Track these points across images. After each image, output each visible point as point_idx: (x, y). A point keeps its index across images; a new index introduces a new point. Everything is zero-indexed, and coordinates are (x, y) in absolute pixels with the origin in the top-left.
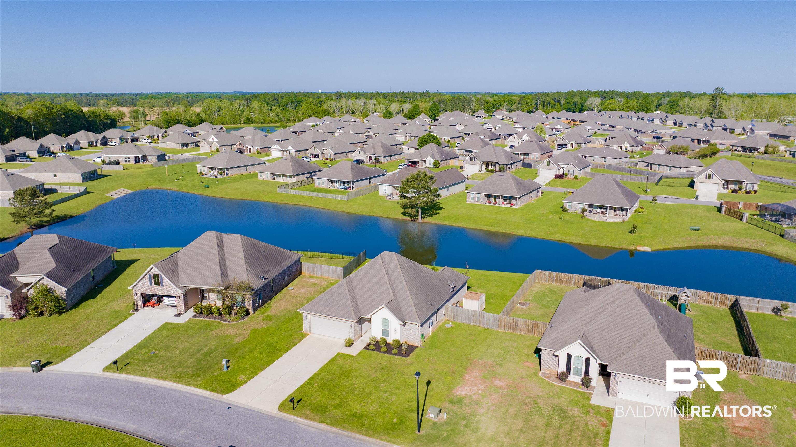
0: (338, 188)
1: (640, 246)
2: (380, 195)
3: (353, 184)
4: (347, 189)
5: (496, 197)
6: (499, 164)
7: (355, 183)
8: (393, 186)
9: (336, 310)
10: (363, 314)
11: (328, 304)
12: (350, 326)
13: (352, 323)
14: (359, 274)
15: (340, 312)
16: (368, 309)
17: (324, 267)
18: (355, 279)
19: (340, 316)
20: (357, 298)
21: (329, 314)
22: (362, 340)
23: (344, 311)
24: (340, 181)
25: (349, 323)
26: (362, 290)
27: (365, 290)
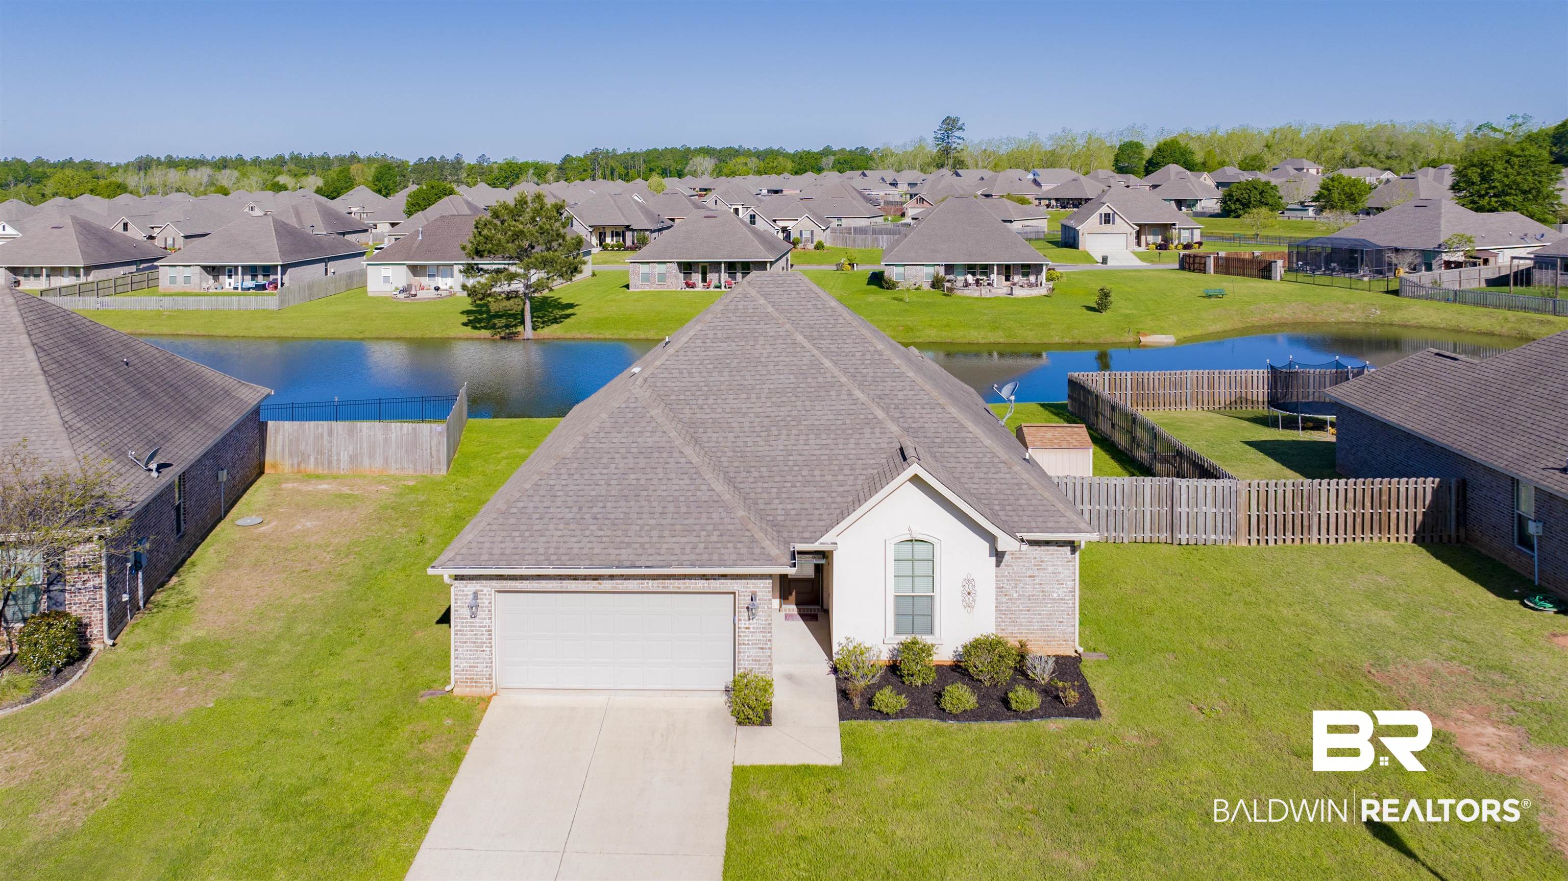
0: (236, 288)
1: (1145, 335)
2: (370, 294)
3: (283, 273)
4: (263, 287)
5: (705, 269)
6: (633, 230)
7: (289, 270)
8: (409, 267)
9: (655, 533)
10: (795, 535)
11: (595, 510)
12: (742, 608)
13: (758, 588)
14: (688, 367)
15: (684, 540)
16: (807, 506)
17: (364, 430)
18: (676, 389)
19: (693, 557)
20: (726, 464)
21: (622, 557)
22: (790, 677)
23: (704, 533)
24: (243, 267)
25: (736, 588)
26: (731, 429)
27: (747, 426)
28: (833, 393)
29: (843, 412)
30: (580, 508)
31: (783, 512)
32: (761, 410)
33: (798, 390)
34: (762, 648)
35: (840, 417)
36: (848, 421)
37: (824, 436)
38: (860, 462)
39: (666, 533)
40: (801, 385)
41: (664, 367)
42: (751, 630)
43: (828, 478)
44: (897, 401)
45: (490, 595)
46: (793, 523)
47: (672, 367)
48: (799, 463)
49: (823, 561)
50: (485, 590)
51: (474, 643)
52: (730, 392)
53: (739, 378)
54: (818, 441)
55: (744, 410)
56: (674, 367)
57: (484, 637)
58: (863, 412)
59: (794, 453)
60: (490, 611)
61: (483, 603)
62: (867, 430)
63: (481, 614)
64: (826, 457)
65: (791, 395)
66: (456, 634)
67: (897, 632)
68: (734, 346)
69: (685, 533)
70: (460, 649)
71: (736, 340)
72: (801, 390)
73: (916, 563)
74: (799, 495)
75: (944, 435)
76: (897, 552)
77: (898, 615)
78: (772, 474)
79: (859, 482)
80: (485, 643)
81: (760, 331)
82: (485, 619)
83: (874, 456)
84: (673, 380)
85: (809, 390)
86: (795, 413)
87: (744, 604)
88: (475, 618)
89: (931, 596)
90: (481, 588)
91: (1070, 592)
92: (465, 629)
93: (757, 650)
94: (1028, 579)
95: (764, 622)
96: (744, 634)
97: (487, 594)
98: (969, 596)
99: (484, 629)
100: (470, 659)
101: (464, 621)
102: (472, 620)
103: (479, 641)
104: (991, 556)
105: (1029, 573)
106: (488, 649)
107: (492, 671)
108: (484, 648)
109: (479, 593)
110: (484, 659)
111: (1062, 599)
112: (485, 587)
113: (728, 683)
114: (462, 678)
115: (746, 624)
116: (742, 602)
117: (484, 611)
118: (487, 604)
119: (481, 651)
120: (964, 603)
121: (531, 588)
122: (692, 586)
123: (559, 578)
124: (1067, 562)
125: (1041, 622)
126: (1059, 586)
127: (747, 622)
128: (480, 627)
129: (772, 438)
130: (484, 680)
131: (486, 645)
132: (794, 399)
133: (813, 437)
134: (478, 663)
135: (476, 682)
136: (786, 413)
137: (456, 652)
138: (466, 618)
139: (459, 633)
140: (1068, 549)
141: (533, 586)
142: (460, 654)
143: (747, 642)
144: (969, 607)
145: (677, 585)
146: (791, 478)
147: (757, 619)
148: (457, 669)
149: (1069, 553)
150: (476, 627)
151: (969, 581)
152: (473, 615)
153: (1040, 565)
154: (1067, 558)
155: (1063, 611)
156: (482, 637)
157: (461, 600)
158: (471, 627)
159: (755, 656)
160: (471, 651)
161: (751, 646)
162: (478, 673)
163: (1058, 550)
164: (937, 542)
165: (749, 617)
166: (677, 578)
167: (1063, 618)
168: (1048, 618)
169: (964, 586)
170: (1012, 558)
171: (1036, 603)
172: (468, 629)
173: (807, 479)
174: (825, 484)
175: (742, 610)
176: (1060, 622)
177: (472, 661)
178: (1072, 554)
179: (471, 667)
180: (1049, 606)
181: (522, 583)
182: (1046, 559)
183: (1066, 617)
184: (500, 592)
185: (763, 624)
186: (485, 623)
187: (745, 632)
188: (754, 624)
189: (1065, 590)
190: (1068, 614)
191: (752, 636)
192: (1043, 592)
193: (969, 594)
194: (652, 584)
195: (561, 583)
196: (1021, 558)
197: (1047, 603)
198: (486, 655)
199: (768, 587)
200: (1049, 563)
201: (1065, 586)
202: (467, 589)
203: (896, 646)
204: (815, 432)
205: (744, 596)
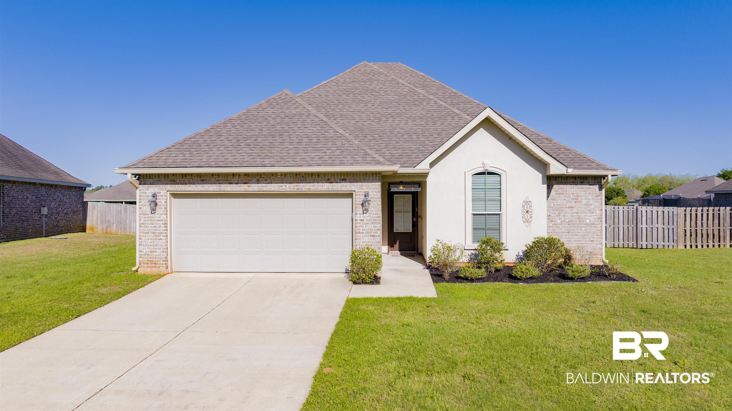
9: (292, 152)
11: (248, 141)
12: (358, 204)
13: (370, 189)
15: (313, 154)
16: (407, 151)
23: (330, 151)
25: (353, 189)
26: (353, 119)
27: (364, 116)
28: (424, 103)
29: (431, 111)
30: (238, 141)
31: (390, 155)
32: (375, 110)
33: (400, 102)
34: (373, 236)
35: (429, 113)
36: (435, 115)
37: (418, 121)
38: (445, 132)
40: (402, 100)
42: (365, 222)
45: (166, 197)
46: (396, 160)
48: (401, 132)
49: (419, 190)
50: (163, 192)
51: (154, 233)
52: (353, 103)
53: (360, 97)
54: (414, 123)
55: (362, 111)
57: (161, 229)
58: (445, 110)
59: (397, 128)
60: (166, 208)
61: (161, 202)
63: (159, 210)
64: (421, 130)
65: (395, 104)
66: (140, 226)
67: (474, 242)
68: (357, 85)
69: (314, 151)
70: (143, 238)
71: (358, 82)
72: (403, 102)
73: (487, 191)
74: (401, 147)
76: (473, 184)
77: (474, 228)
78: (382, 138)
81: (374, 79)
82: (162, 214)
83: (454, 129)
85: (408, 102)
86: (397, 111)
87: (359, 201)
88: (154, 213)
89: (499, 214)
90: (159, 191)
91: (599, 218)
92: (147, 222)
93: (370, 237)
94: (567, 209)
95: (375, 216)
96: (360, 225)
97: (164, 195)
98: (527, 214)
99: (161, 222)
100: (151, 245)
101: (146, 216)
102: (153, 215)
103: (157, 232)
104: (543, 184)
105: (569, 205)
106: (164, 238)
107: (167, 255)
108: (161, 237)
109: (158, 194)
110: (161, 245)
111: (592, 224)
112: (162, 190)
113: (348, 267)
114: (144, 261)
115: (360, 217)
116: (358, 200)
117: (161, 208)
118: (163, 203)
119: (159, 239)
120: (524, 220)
121: (197, 190)
122: (319, 187)
123: (218, 182)
124: (596, 196)
125: (578, 241)
126: (590, 214)
127: (362, 216)
128: (159, 221)
129: (381, 122)
130: (162, 262)
131: (163, 235)
132: (398, 105)
133: (411, 121)
134: (157, 249)
135: (155, 264)
136: (392, 111)
137: (140, 241)
138: (148, 214)
139: (142, 225)
140: (596, 187)
141: (199, 189)
142: (143, 242)
143: (361, 231)
144: (527, 221)
145: (308, 187)
146: (395, 139)
147: (369, 214)
148: (140, 253)
149: (598, 190)
150: (155, 220)
151: (527, 203)
152: (153, 211)
153: (577, 199)
154: (596, 193)
155: (594, 232)
156: (160, 228)
157: (144, 200)
158: (151, 220)
159: (368, 242)
160: (151, 239)
161: (365, 234)
162: (157, 256)
163: (589, 188)
164: (503, 174)
165: (363, 212)
166: (308, 181)
167: (593, 238)
168: (583, 238)
169: (523, 206)
170: (556, 194)
171: (574, 227)
172: (149, 222)
173: (407, 139)
174: (420, 142)
175: (358, 206)
176: (592, 241)
177: (152, 247)
178: (600, 190)
179: (151, 252)
180: (583, 229)
181: (190, 186)
182: (581, 195)
183: (596, 237)
184: (175, 195)
185: (374, 217)
186: (162, 217)
187: (360, 223)
188: (367, 217)
189: (595, 217)
190: (598, 235)
191: (366, 226)
192: (579, 218)
193: (527, 212)
194: (289, 187)
195: (219, 186)
196: (562, 194)
197: (581, 227)
198: (163, 242)
199: (378, 189)
200: (583, 198)
201: (595, 214)
202: (148, 190)
203: (473, 252)
204: (412, 119)
205: (359, 195)
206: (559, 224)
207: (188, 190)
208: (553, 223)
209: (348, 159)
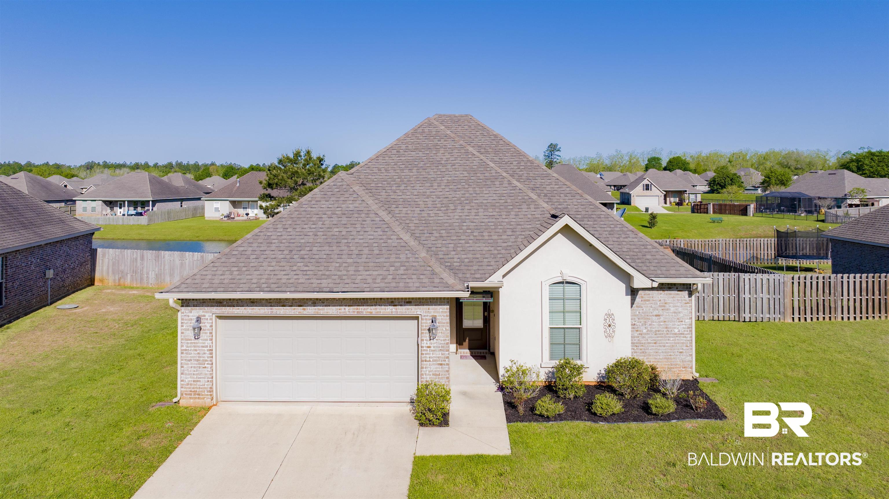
0: (124, 215)
2: (206, 219)
4: (141, 214)
7: (157, 204)
8: (231, 202)
9: (352, 268)
10: (468, 276)
11: (302, 252)
12: (424, 330)
13: (438, 312)
14: (385, 166)
15: (375, 273)
16: (478, 256)
17: (166, 256)
18: (375, 180)
19: (383, 285)
20: (413, 228)
21: (323, 285)
22: (464, 394)
23: (393, 268)
24: (128, 201)
25: (419, 313)
26: (418, 206)
27: (430, 204)
28: (497, 183)
29: (504, 195)
30: (291, 251)
31: (458, 260)
32: (441, 193)
33: (470, 181)
34: (441, 364)
35: (503, 198)
36: (509, 201)
37: (491, 210)
38: (520, 227)
39: (361, 268)
40: (472, 178)
41: (367, 166)
42: (432, 348)
43: (495, 237)
44: (545, 192)
45: (211, 319)
46: (466, 268)
47: (373, 166)
48: (471, 227)
49: (491, 300)
50: (207, 315)
51: (198, 360)
52: (417, 182)
53: (424, 173)
54: (486, 214)
55: (428, 194)
56: (375, 166)
57: (206, 355)
58: (520, 194)
59: (467, 221)
60: (211, 333)
61: (205, 326)
62: (524, 206)
63: (203, 336)
64: (492, 224)
65: (464, 184)
66: (182, 353)
67: (552, 358)
68: (421, 154)
69: (376, 268)
70: (185, 366)
71: (423, 150)
72: (472, 181)
73: (566, 301)
74: (471, 249)
75: (583, 213)
76: (551, 292)
77: (552, 344)
78: (450, 235)
79: (519, 240)
80: (206, 361)
81: (441, 145)
82: (206, 340)
83: (530, 223)
84: (373, 174)
85: (479, 181)
86: (467, 195)
87: (426, 326)
88: (198, 339)
89: (579, 328)
90: (203, 314)
91: (688, 328)
92: (190, 349)
93: (437, 366)
94: (654, 318)
95: (443, 342)
96: (426, 352)
97: (209, 318)
98: (610, 328)
99: (206, 349)
100: (194, 374)
101: (189, 342)
102: (196, 341)
103: (201, 359)
104: (627, 295)
105: (655, 313)
106: (209, 366)
107: (213, 385)
108: (206, 365)
109: (202, 318)
110: (206, 374)
111: (681, 334)
112: (207, 312)
113: (413, 396)
114: (187, 391)
115: (427, 343)
116: (424, 325)
117: (206, 333)
118: (209, 327)
119: (204, 368)
120: (606, 335)
121: (246, 313)
122: (382, 311)
123: (270, 304)
124: (685, 303)
125: (666, 352)
126: (679, 323)
127: (428, 342)
128: (203, 347)
129: (449, 211)
130: (206, 393)
131: (207, 362)
132: (467, 186)
133: (482, 210)
134: (200, 378)
135: (199, 395)
136: (461, 195)
137: (182, 369)
138: (191, 340)
139: (184, 352)
140: (686, 293)
141: (248, 312)
142: (185, 370)
143: (428, 359)
144: (610, 337)
145: (369, 310)
146: (465, 237)
147: (437, 340)
148: (182, 383)
149: (687, 296)
150: (199, 347)
151: (610, 315)
152: (197, 337)
153: (664, 306)
154: (685, 300)
155: (683, 343)
156: (204, 355)
157: (186, 323)
158: (195, 347)
159: (436, 371)
160: (195, 367)
161: (432, 363)
162: (201, 387)
163: (678, 294)
164: (583, 283)
165: (430, 338)
166: (369, 304)
167: (682, 349)
168: (671, 350)
169: (605, 320)
170: (642, 300)
171: (661, 337)
172: (192, 348)
173: (478, 238)
174: (492, 241)
175: (424, 331)
176: (681, 352)
177: (195, 376)
178: (689, 297)
179: (194, 381)
180: (672, 339)
181: (239, 309)
182: (668, 301)
183: (685, 348)
184: (221, 317)
185: (442, 344)
186: (206, 343)
187: (427, 350)
188: (435, 343)
189: (684, 326)
190: (687, 346)
191: (433, 353)
192: (666, 328)
193: (610, 326)
194: (349, 310)
195: (271, 309)
196: (649, 300)
197: (670, 337)
198: (207, 371)
199: (446, 312)
200: (671, 305)
201: (684, 323)
202: (191, 313)
203: (551, 370)
204: (484, 207)
205: (426, 319)
206: (645, 334)
207: (236, 313)
208: (638, 333)
209: (413, 280)
